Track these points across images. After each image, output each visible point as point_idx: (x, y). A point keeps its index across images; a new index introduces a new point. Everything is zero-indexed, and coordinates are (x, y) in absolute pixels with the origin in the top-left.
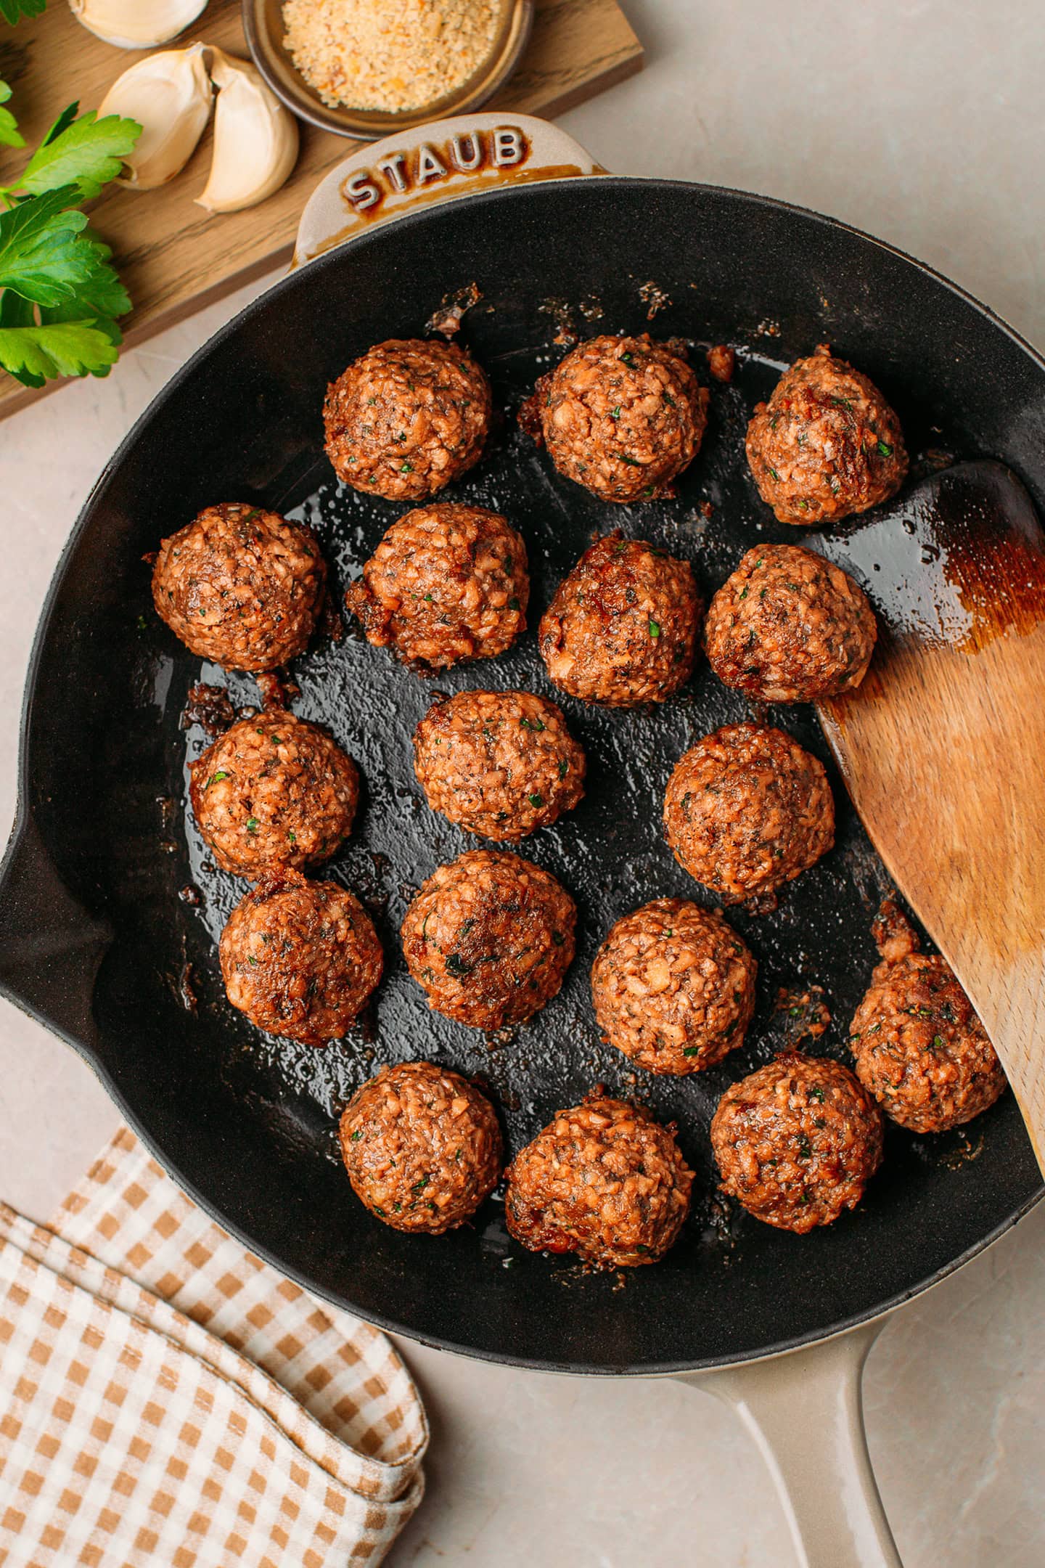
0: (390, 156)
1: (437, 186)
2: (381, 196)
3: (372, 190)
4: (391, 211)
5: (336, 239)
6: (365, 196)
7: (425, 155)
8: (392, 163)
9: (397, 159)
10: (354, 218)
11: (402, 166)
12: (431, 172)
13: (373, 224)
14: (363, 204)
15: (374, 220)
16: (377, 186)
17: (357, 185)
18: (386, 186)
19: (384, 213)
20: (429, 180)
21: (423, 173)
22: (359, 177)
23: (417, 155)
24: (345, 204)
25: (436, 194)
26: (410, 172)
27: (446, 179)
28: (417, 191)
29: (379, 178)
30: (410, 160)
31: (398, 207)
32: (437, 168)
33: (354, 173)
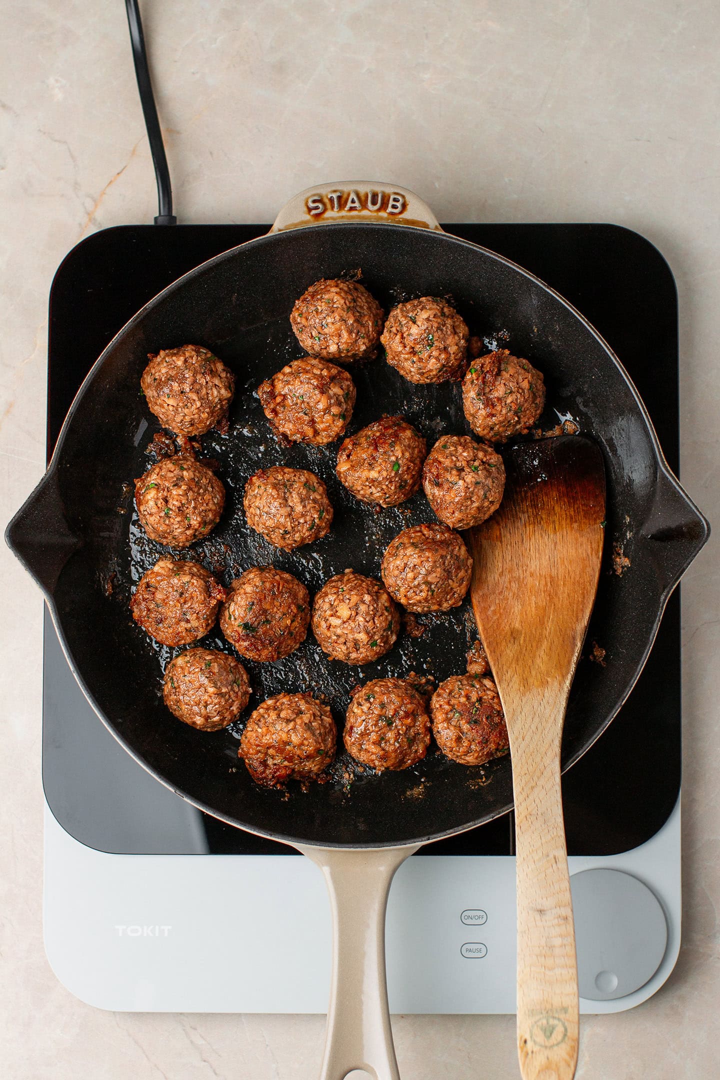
0: (335, 191)
1: (354, 213)
2: (325, 210)
3: (320, 206)
4: (327, 219)
5: (296, 225)
6: (317, 208)
7: (353, 196)
8: (335, 196)
9: (338, 194)
10: (308, 217)
11: (339, 198)
12: (353, 205)
13: (316, 223)
14: (313, 212)
15: (317, 221)
16: (324, 204)
17: (314, 201)
18: (329, 206)
19: (324, 219)
20: (351, 209)
21: (349, 205)
22: (316, 198)
23: (349, 195)
24: (305, 209)
25: (352, 217)
26: (343, 202)
27: (360, 211)
28: (344, 213)
29: (326, 201)
30: (345, 196)
31: (332, 218)
32: (357, 204)
33: (314, 195)
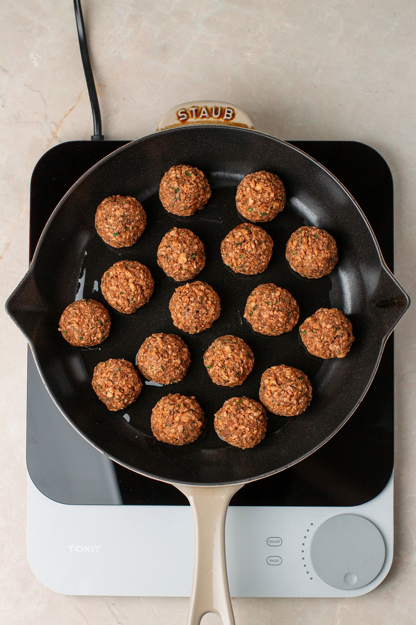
0: (194, 107)
1: (205, 119)
2: (188, 118)
3: (185, 115)
4: (189, 123)
5: (171, 126)
7: (204, 109)
8: (193, 109)
10: (178, 122)
11: (196, 111)
12: (204, 115)
13: (183, 125)
14: (181, 119)
15: (184, 124)
16: (187, 114)
17: (182, 113)
18: (190, 115)
19: (187, 123)
22: (183, 111)
23: (202, 109)
24: (177, 117)
25: (204, 122)
26: (198, 113)
27: (208, 118)
28: (199, 119)
30: (199, 109)
31: (192, 122)
32: (206, 114)
